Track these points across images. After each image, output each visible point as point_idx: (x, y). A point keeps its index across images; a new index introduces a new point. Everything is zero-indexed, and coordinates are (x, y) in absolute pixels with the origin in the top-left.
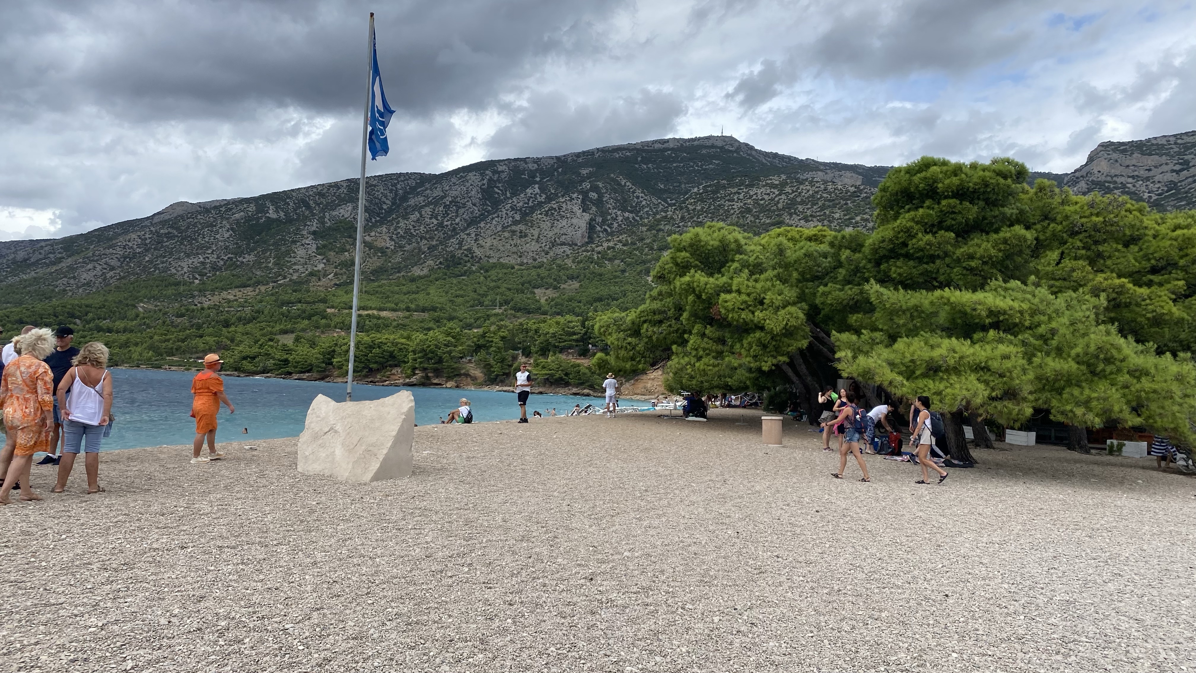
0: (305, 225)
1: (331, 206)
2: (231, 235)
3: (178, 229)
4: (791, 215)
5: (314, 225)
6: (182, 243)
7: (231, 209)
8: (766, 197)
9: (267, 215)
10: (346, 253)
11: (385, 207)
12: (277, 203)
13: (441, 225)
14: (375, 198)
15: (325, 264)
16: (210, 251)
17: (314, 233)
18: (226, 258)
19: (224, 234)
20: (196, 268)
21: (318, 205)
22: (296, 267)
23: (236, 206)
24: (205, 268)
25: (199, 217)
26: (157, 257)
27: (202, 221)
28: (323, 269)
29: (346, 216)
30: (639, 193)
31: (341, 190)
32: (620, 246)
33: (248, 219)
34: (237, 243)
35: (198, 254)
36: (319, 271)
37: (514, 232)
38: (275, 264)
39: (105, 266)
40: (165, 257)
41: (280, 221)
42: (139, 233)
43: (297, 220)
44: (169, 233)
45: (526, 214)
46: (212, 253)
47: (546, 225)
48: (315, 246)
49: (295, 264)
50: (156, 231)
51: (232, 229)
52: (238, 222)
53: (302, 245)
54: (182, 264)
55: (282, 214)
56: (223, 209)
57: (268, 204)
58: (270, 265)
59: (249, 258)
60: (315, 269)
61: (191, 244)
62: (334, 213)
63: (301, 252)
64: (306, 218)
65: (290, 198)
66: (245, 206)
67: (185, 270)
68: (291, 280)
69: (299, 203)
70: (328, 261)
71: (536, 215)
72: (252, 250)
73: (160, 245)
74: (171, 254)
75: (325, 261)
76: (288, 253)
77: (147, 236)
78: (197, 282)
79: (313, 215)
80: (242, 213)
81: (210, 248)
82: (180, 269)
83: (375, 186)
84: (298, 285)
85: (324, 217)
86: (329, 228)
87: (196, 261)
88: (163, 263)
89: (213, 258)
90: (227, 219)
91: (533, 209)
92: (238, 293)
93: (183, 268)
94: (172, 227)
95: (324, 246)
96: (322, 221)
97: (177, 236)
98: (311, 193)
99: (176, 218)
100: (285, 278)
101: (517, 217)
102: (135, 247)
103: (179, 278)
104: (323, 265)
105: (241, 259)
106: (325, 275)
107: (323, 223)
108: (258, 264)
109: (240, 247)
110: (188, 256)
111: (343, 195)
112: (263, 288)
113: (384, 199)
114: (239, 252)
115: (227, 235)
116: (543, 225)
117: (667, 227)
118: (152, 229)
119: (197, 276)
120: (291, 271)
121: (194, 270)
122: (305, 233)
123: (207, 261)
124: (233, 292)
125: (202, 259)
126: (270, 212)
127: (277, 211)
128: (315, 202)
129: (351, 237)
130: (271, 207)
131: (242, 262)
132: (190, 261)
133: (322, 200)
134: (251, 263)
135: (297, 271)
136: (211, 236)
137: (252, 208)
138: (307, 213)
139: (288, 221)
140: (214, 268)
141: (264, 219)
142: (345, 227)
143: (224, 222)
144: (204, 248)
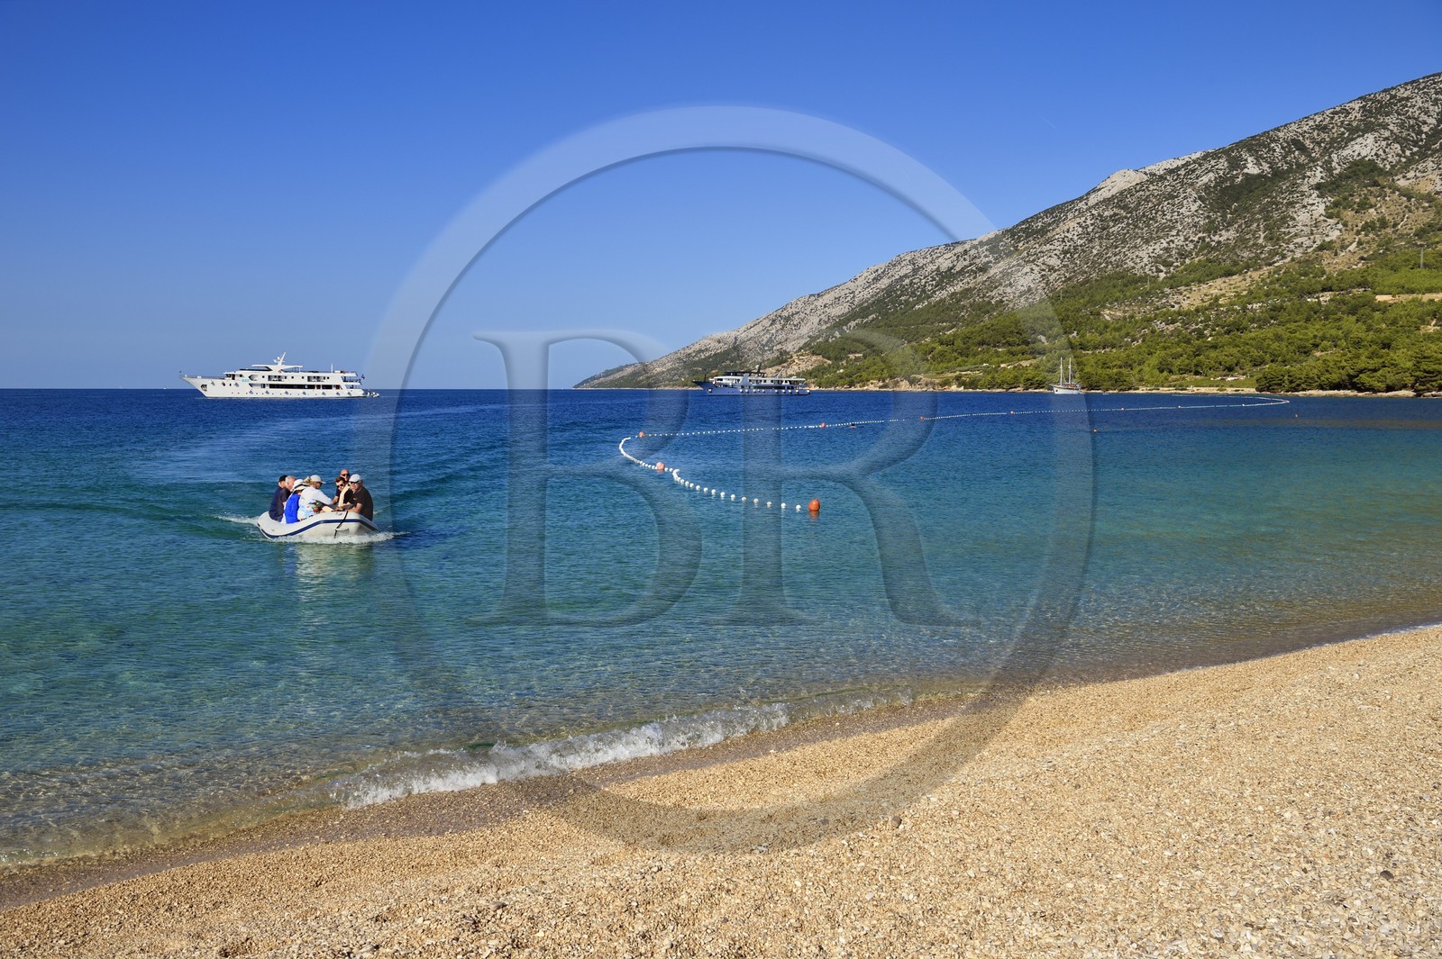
0: (1304, 178)
1: (1342, 142)
2: (1200, 207)
3: (1125, 208)
5: (1318, 175)
6: (1136, 227)
7: (1193, 171)
9: (1246, 171)
10: (1372, 210)
11: (1425, 129)
12: (1257, 152)
14: (1409, 118)
15: (1341, 230)
16: (1174, 233)
17: (1318, 187)
18: (1196, 239)
19: (1191, 207)
20: (1159, 256)
21: (1319, 144)
22: (1298, 240)
23: (1200, 165)
24: (1170, 256)
25: (1151, 188)
26: (1107, 248)
27: (1156, 193)
28: (1338, 238)
29: (1363, 154)
31: (1352, 116)
33: (1220, 181)
34: (1209, 217)
35: (1159, 238)
36: (1331, 242)
38: (1268, 239)
39: (1043, 267)
40: (1116, 247)
41: (1265, 176)
42: (1078, 220)
43: (1290, 170)
44: (1115, 214)
46: (1178, 235)
48: (1322, 207)
49: (1296, 235)
50: (1099, 215)
51: (1200, 198)
52: (1207, 187)
53: (1304, 207)
54: (1140, 254)
55: (1266, 166)
56: (1182, 172)
57: (1245, 155)
58: (1261, 241)
59: (1227, 235)
60: (1327, 239)
61: (1148, 226)
62: (1345, 153)
63: (1302, 217)
64: (1301, 167)
65: (1274, 141)
66: (1213, 162)
67: (1145, 260)
68: (1293, 260)
69: (1289, 146)
70: (1345, 225)
72: (1230, 224)
73: (1105, 232)
74: (1124, 241)
75: (1340, 226)
76: (1284, 220)
77: (1089, 222)
78: (1162, 275)
79: (1313, 160)
80: (1211, 174)
81: (1174, 227)
82: (1138, 260)
83: (1407, 99)
84: (1306, 264)
85: (1330, 161)
86: (1340, 175)
87: (1158, 247)
88: (1115, 255)
89: (1179, 241)
90: (1191, 185)
92: (1223, 285)
93: (1142, 259)
94: (1119, 207)
95: (1336, 204)
96: (1327, 167)
97: (1126, 217)
98: (1306, 128)
99: (1121, 193)
100: (1284, 257)
102: (1075, 238)
103: (1139, 273)
104: (1338, 233)
105: (1216, 238)
106: (1343, 247)
107: (1329, 170)
108: (1241, 241)
109: (1213, 222)
110: (1147, 242)
111: (1355, 124)
112: (1256, 275)
113: (1423, 117)
114: (1212, 228)
115: (1194, 208)
118: (1094, 212)
119: (1162, 268)
120: (1292, 246)
121: (1157, 260)
122: (1305, 188)
123: (1172, 245)
124: (1219, 281)
125: (1165, 245)
126: (1249, 165)
127: (1258, 164)
128: (1313, 140)
129: (1375, 184)
130: (1250, 159)
131: (1219, 242)
132: (1151, 249)
133: (1323, 135)
134: (1232, 242)
135: (1301, 245)
136: (1173, 212)
137: (1223, 163)
138: (1303, 159)
139: (1278, 175)
140: (1183, 254)
141: (1241, 177)
142: (1365, 171)
143: (1188, 190)
144: (1166, 229)
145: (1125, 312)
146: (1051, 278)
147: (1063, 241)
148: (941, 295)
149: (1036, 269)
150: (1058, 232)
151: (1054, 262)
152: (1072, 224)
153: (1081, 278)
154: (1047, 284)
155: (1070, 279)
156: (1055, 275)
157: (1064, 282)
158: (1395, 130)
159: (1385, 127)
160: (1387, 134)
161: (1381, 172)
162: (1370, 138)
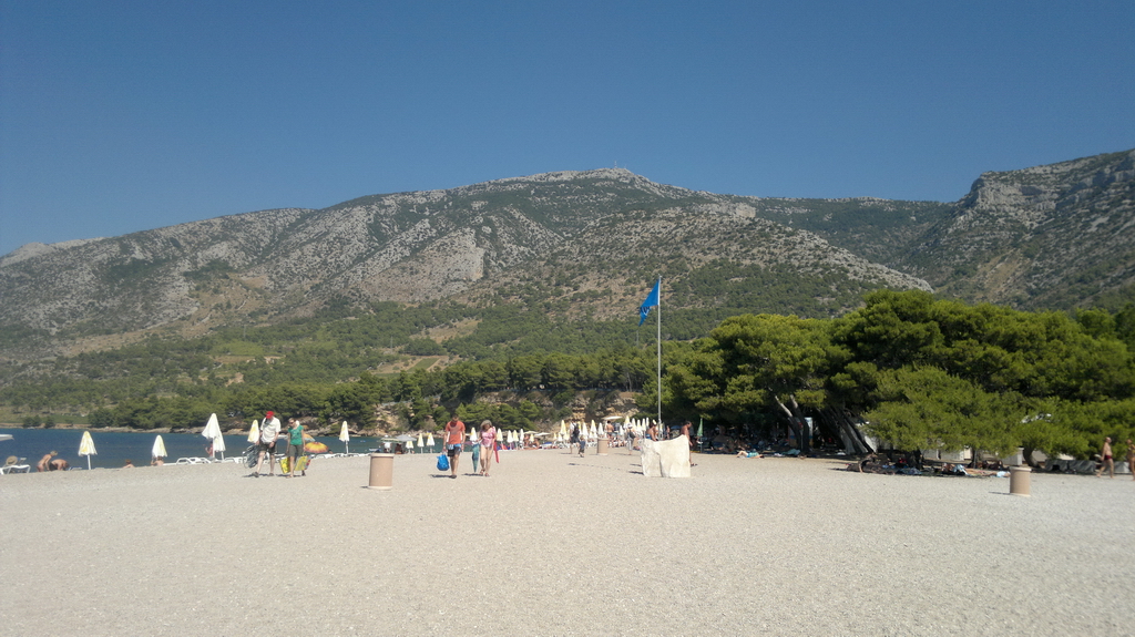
0: (176, 266)
1: (203, 245)
2: (92, 278)
3: (31, 272)
4: (689, 247)
5: (186, 266)
6: (37, 288)
7: (91, 250)
8: (663, 231)
9: (133, 256)
10: (222, 295)
11: (262, 245)
12: (143, 243)
13: (325, 262)
14: (252, 235)
15: (198, 307)
16: (69, 296)
17: (186, 274)
18: (87, 303)
19: (85, 277)
20: (54, 314)
21: (189, 243)
22: (167, 311)
23: (98, 247)
24: (64, 315)
25: (55, 259)
27: (58, 264)
28: (196, 312)
29: (220, 255)
30: (533, 225)
32: (517, 282)
33: (112, 261)
34: (99, 287)
35: (55, 299)
36: (191, 315)
37: (404, 269)
38: (144, 308)
40: (17, 303)
41: (148, 262)
43: (167, 260)
44: (22, 277)
45: (416, 250)
46: (72, 298)
47: (437, 261)
48: (187, 289)
49: (165, 308)
51: (94, 272)
52: (101, 263)
53: (173, 287)
54: (37, 311)
55: (149, 255)
56: (83, 250)
57: (133, 244)
58: (138, 309)
59: (113, 303)
60: (188, 313)
61: (47, 289)
62: (207, 253)
63: (171, 295)
64: (175, 258)
65: (157, 237)
67: (41, 316)
68: (161, 326)
69: (168, 242)
70: (202, 303)
71: (428, 250)
72: (116, 294)
74: (25, 299)
75: (198, 304)
76: (157, 296)
78: (54, 330)
79: (184, 255)
80: (105, 255)
81: (69, 292)
82: (35, 316)
83: (251, 223)
84: (170, 331)
85: (196, 257)
86: (203, 268)
87: (54, 307)
88: (15, 310)
89: (73, 303)
90: (88, 261)
91: (423, 245)
92: (102, 341)
94: (25, 271)
95: (197, 288)
96: (194, 261)
97: (31, 280)
98: (181, 231)
99: (29, 261)
100: (154, 323)
101: (407, 253)
103: (34, 326)
104: (196, 309)
105: (104, 304)
106: (199, 320)
107: (196, 263)
108: (124, 308)
109: (103, 291)
110: (44, 301)
112: (130, 336)
113: (261, 237)
114: (101, 296)
115: (87, 279)
116: (434, 261)
117: (565, 261)
119: (55, 324)
120: (161, 316)
121: (52, 317)
122: (175, 274)
123: (66, 306)
124: (100, 338)
125: (60, 305)
126: (137, 252)
127: (143, 252)
128: (186, 241)
129: (226, 277)
130: (137, 248)
131: (106, 307)
132: (47, 308)
133: (193, 238)
134: (116, 309)
135: (168, 315)
136: (70, 280)
137: (116, 248)
138: (177, 253)
139: (158, 262)
140: (74, 314)
141: (129, 260)
142: (219, 267)
143: (85, 265)
144: (61, 293)
158: (243, 242)
159: (236, 239)
160: (237, 244)
161: (231, 270)
162: (225, 245)
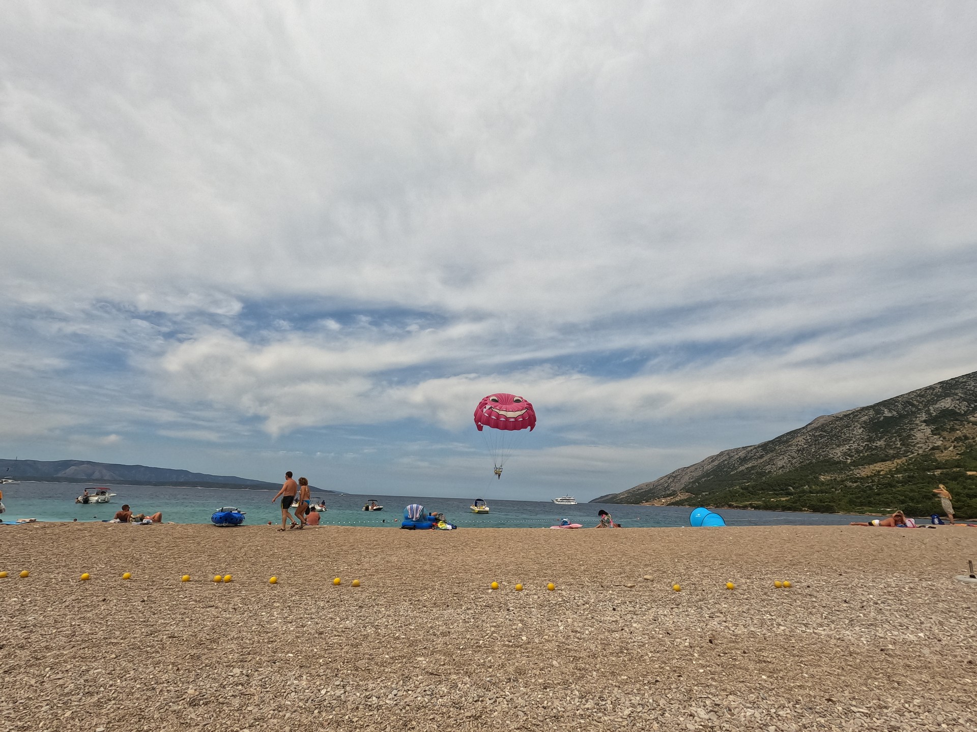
0: (916, 417)
1: (934, 402)
2: (863, 431)
3: (825, 431)
5: (924, 416)
6: (832, 440)
7: (857, 415)
9: (884, 415)
10: (958, 432)
12: (889, 407)
14: (968, 390)
15: (942, 441)
16: (852, 442)
17: (925, 421)
18: (864, 445)
19: (858, 431)
20: (846, 452)
21: (921, 403)
22: (919, 445)
23: (860, 413)
24: (852, 452)
25: (837, 423)
26: (819, 449)
27: (840, 425)
28: (942, 444)
29: (947, 406)
31: (937, 390)
33: (871, 420)
34: (868, 435)
35: (845, 444)
36: (938, 446)
38: (902, 445)
39: (789, 457)
40: (824, 448)
41: (895, 417)
42: (803, 437)
43: (908, 415)
44: (821, 434)
46: (854, 443)
48: (929, 430)
49: (918, 443)
50: (813, 435)
51: (862, 427)
52: (865, 422)
53: (919, 430)
54: (836, 451)
55: (895, 413)
56: (851, 416)
57: (882, 408)
58: (899, 446)
59: (880, 443)
60: (936, 445)
61: (838, 439)
62: (937, 406)
63: (919, 435)
64: (913, 413)
65: (897, 402)
66: (866, 412)
68: (918, 454)
69: (905, 403)
70: (944, 438)
72: (881, 438)
73: (817, 442)
74: (827, 446)
75: (941, 439)
76: (909, 436)
77: (808, 438)
78: (849, 461)
80: (866, 417)
81: (851, 440)
82: (835, 454)
83: (965, 382)
84: (926, 457)
85: (929, 410)
86: (936, 416)
87: (845, 448)
88: (824, 452)
89: (855, 446)
90: (857, 421)
92: (882, 466)
93: (837, 454)
94: (822, 431)
95: (936, 429)
96: (928, 412)
97: (826, 436)
99: (822, 425)
100: (913, 453)
102: (803, 444)
103: (837, 460)
105: (875, 444)
106: (946, 449)
107: (930, 414)
108: (888, 445)
109: (872, 437)
110: (838, 446)
111: (939, 394)
112: (899, 461)
114: (870, 440)
115: (860, 431)
118: (810, 433)
119: (848, 458)
120: (916, 448)
121: (845, 454)
122: (918, 422)
124: (879, 464)
125: (848, 447)
126: (886, 413)
127: (890, 411)
128: (917, 401)
129: (957, 420)
130: (885, 410)
131: (876, 446)
132: (841, 449)
133: (923, 399)
134: (884, 446)
135: (921, 448)
136: (849, 433)
137: (872, 412)
138: (914, 409)
139: (901, 417)
140: (858, 451)
141: (882, 418)
142: (947, 414)
143: (856, 424)
144: (848, 440)
145: (831, 477)
146: (793, 462)
147: (797, 446)
148: (741, 468)
149: (786, 458)
150: (794, 442)
151: (794, 454)
152: (800, 439)
153: (808, 462)
154: (791, 464)
155: (802, 462)
156: (795, 460)
157: (800, 463)
158: (962, 396)
159: (956, 394)
160: (958, 398)
161: (960, 414)
162: (949, 400)
